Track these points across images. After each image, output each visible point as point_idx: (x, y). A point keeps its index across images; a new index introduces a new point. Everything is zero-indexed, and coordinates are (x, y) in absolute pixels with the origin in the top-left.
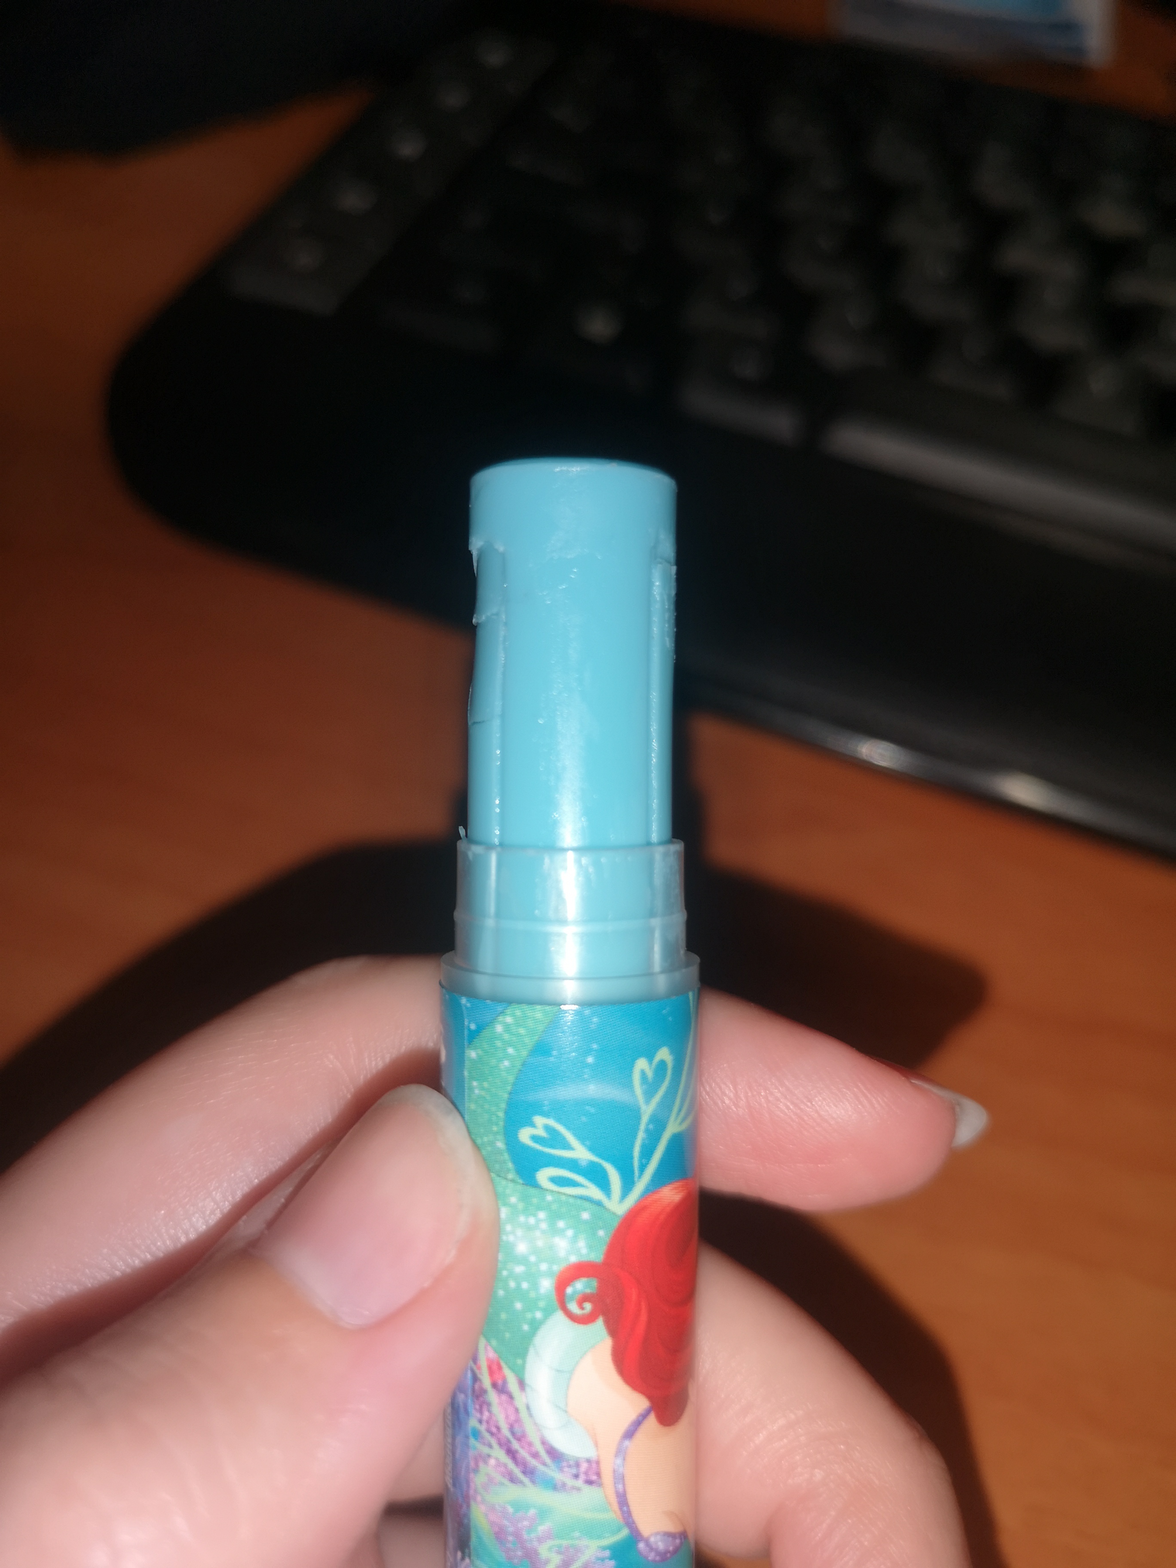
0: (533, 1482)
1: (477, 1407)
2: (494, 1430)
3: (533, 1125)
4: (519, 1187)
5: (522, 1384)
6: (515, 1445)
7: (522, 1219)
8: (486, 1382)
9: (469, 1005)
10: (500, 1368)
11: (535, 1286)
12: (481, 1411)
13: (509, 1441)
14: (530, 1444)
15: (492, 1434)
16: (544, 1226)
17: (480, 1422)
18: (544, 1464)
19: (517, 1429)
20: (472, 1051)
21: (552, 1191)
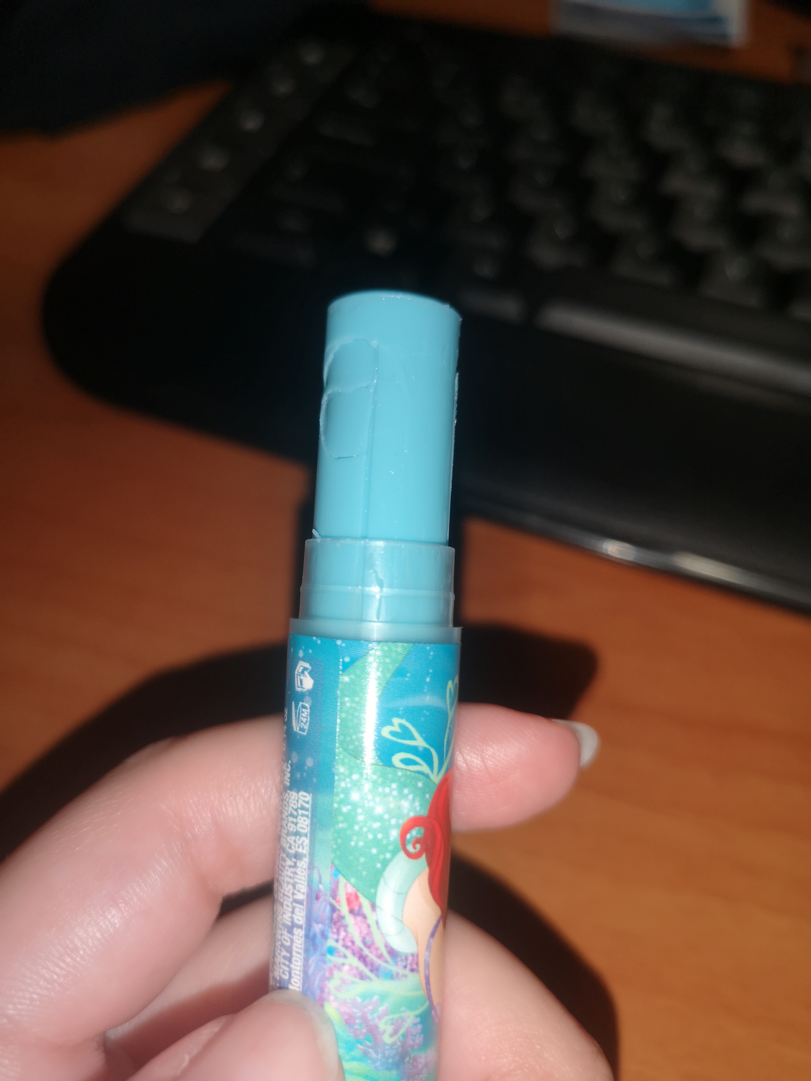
0: (377, 976)
1: (335, 930)
2: (349, 944)
3: (392, 724)
4: (379, 768)
5: (373, 907)
6: (366, 952)
7: (380, 790)
8: (344, 909)
9: (344, 645)
10: (357, 897)
11: (387, 835)
12: (338, 933)
13: (361, 950)
14: (377, 949)
15: (347, 947)
16: (395, 793)
17: (337, 941)
18: (386, 961)
19: (368, 940)
20: (345, 677)
21: (402, 769)
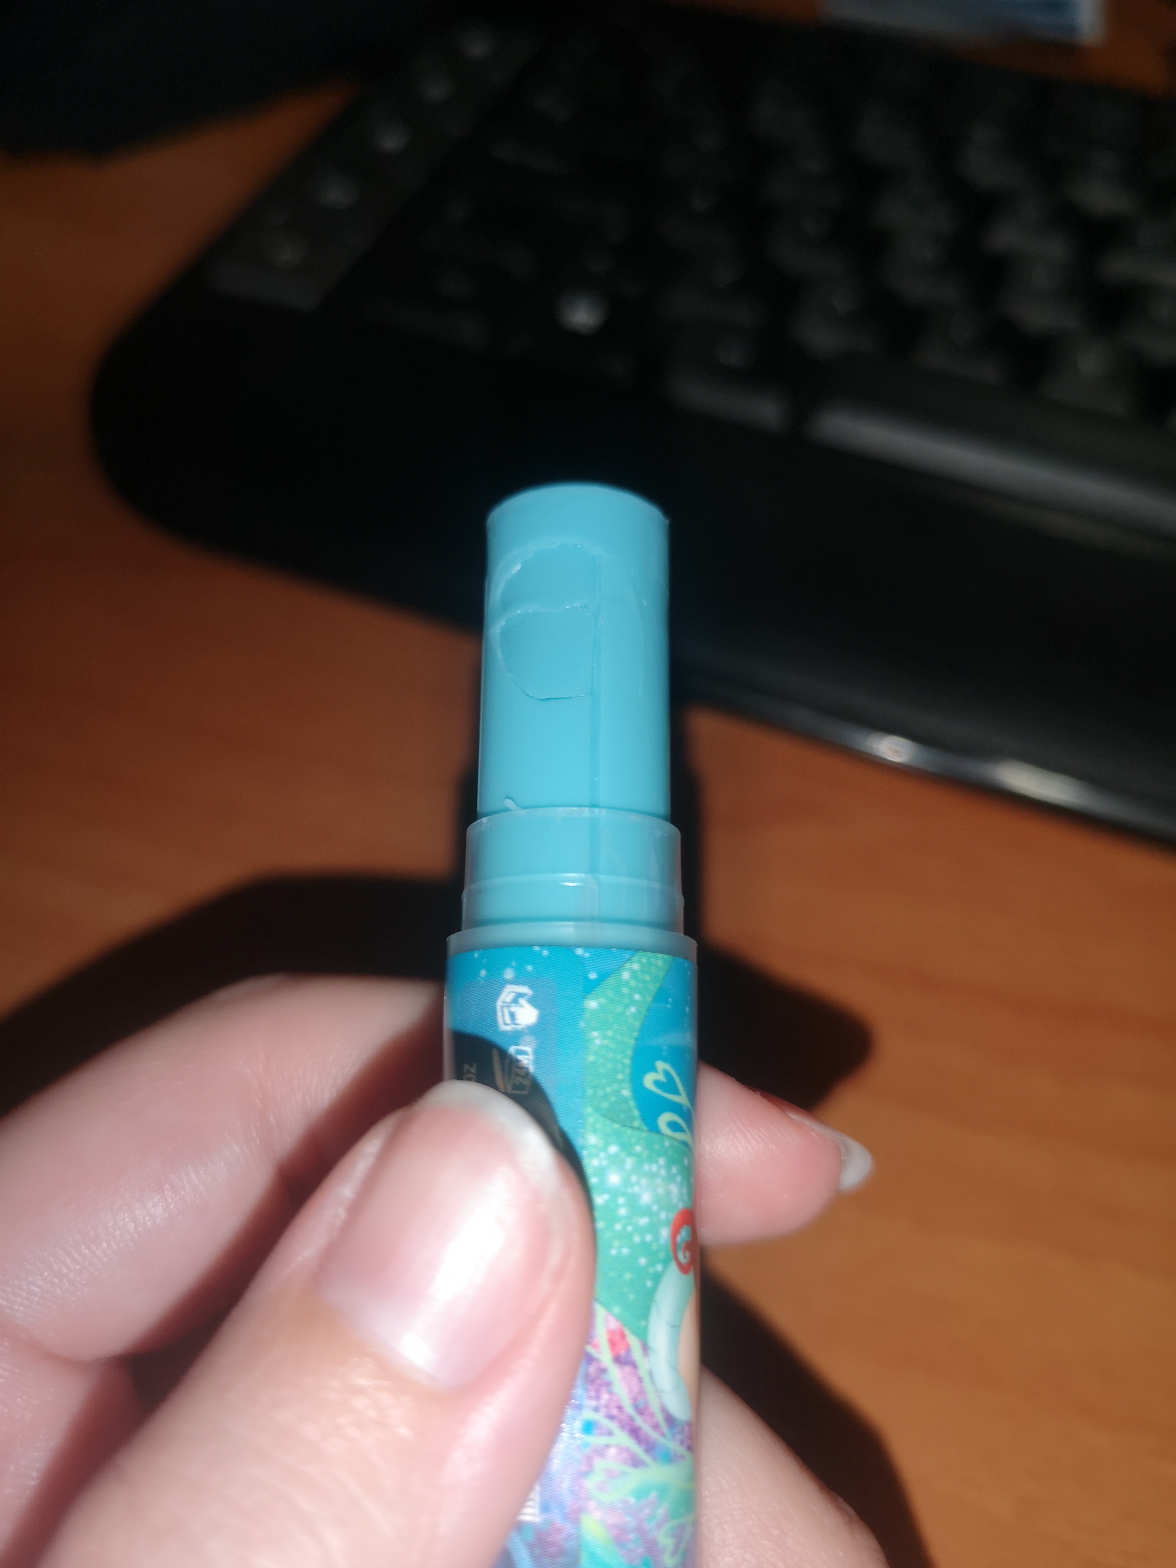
0: (655, 1459)
1: (592, 1393)
2: (615, 1412)
3: (654, 1069)
4: (644, 1135)
5: (645, 1348)
6: (639, 1421)
7: (646, 1167)
8: (605, 1356)
9: (587, 955)
10: (623, 1336)
11: (657, 1236)
12: (598, 1398)
13: (631, 1419)
14: (652, 1415)
15: (611, 1417)
16: (663, 1172)
17: (596, 1409)
18: (663, 1435)
19: (641, 1402)
20: (590, 1001)
21: (668, 1136)
